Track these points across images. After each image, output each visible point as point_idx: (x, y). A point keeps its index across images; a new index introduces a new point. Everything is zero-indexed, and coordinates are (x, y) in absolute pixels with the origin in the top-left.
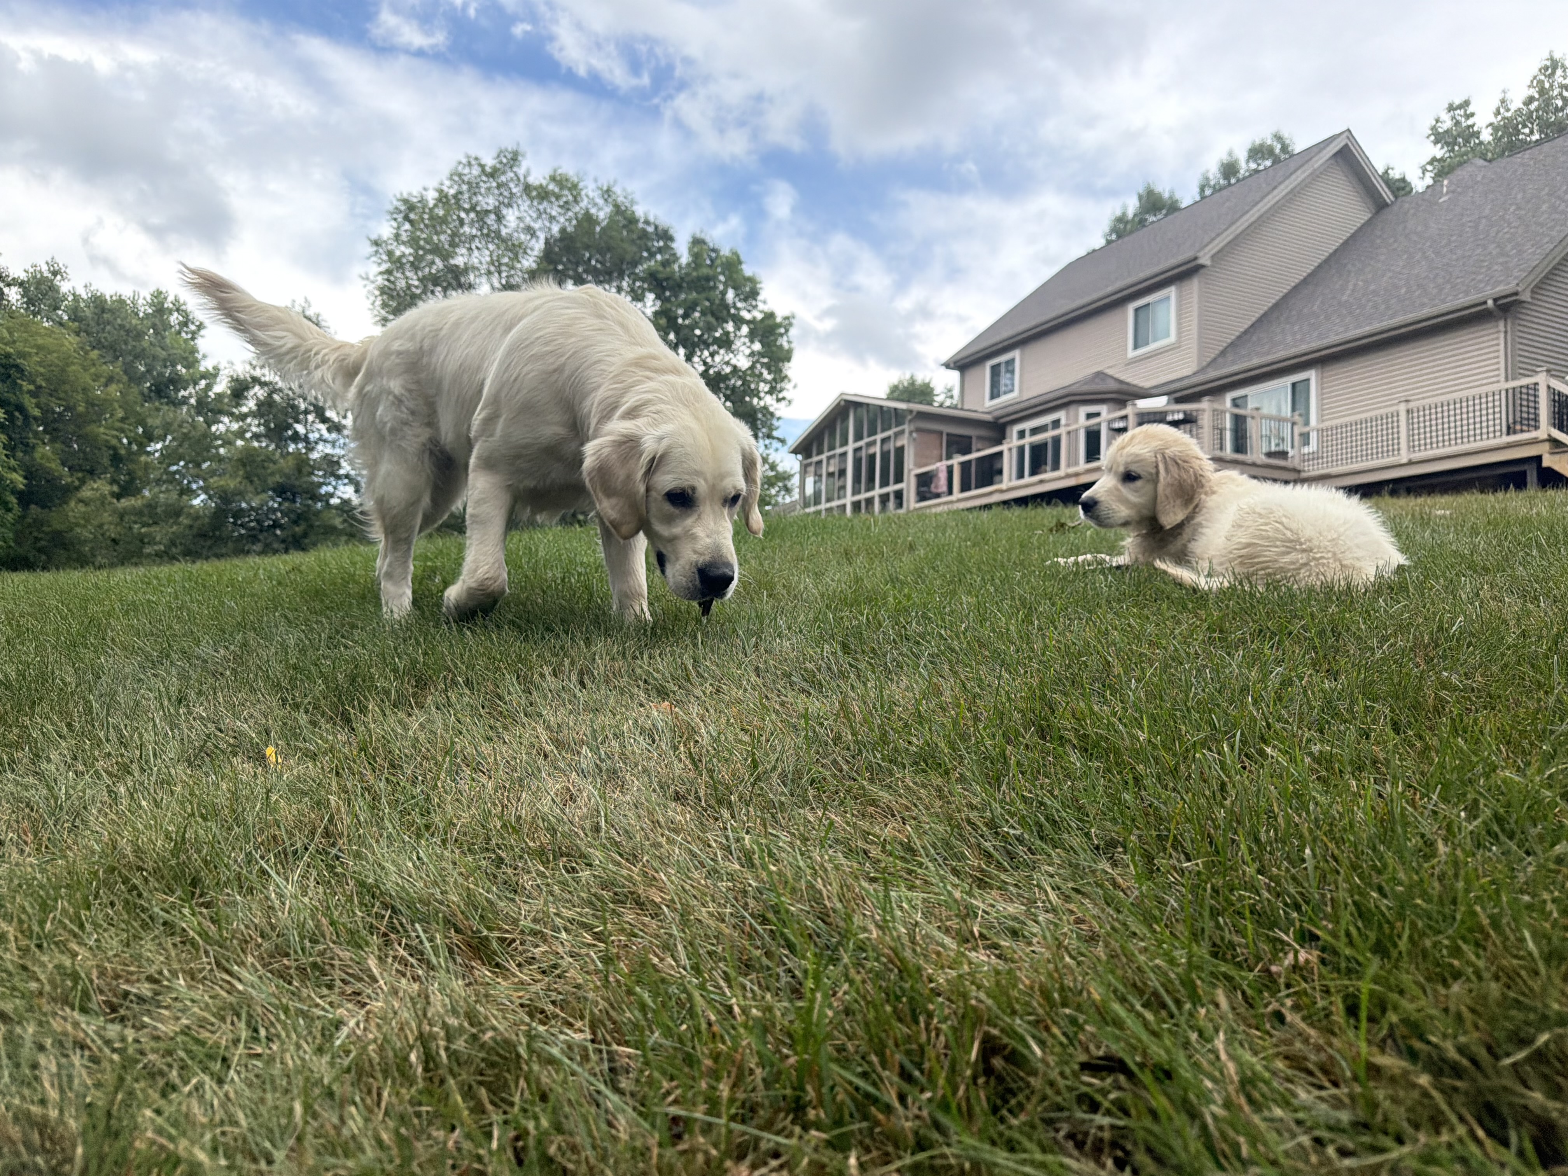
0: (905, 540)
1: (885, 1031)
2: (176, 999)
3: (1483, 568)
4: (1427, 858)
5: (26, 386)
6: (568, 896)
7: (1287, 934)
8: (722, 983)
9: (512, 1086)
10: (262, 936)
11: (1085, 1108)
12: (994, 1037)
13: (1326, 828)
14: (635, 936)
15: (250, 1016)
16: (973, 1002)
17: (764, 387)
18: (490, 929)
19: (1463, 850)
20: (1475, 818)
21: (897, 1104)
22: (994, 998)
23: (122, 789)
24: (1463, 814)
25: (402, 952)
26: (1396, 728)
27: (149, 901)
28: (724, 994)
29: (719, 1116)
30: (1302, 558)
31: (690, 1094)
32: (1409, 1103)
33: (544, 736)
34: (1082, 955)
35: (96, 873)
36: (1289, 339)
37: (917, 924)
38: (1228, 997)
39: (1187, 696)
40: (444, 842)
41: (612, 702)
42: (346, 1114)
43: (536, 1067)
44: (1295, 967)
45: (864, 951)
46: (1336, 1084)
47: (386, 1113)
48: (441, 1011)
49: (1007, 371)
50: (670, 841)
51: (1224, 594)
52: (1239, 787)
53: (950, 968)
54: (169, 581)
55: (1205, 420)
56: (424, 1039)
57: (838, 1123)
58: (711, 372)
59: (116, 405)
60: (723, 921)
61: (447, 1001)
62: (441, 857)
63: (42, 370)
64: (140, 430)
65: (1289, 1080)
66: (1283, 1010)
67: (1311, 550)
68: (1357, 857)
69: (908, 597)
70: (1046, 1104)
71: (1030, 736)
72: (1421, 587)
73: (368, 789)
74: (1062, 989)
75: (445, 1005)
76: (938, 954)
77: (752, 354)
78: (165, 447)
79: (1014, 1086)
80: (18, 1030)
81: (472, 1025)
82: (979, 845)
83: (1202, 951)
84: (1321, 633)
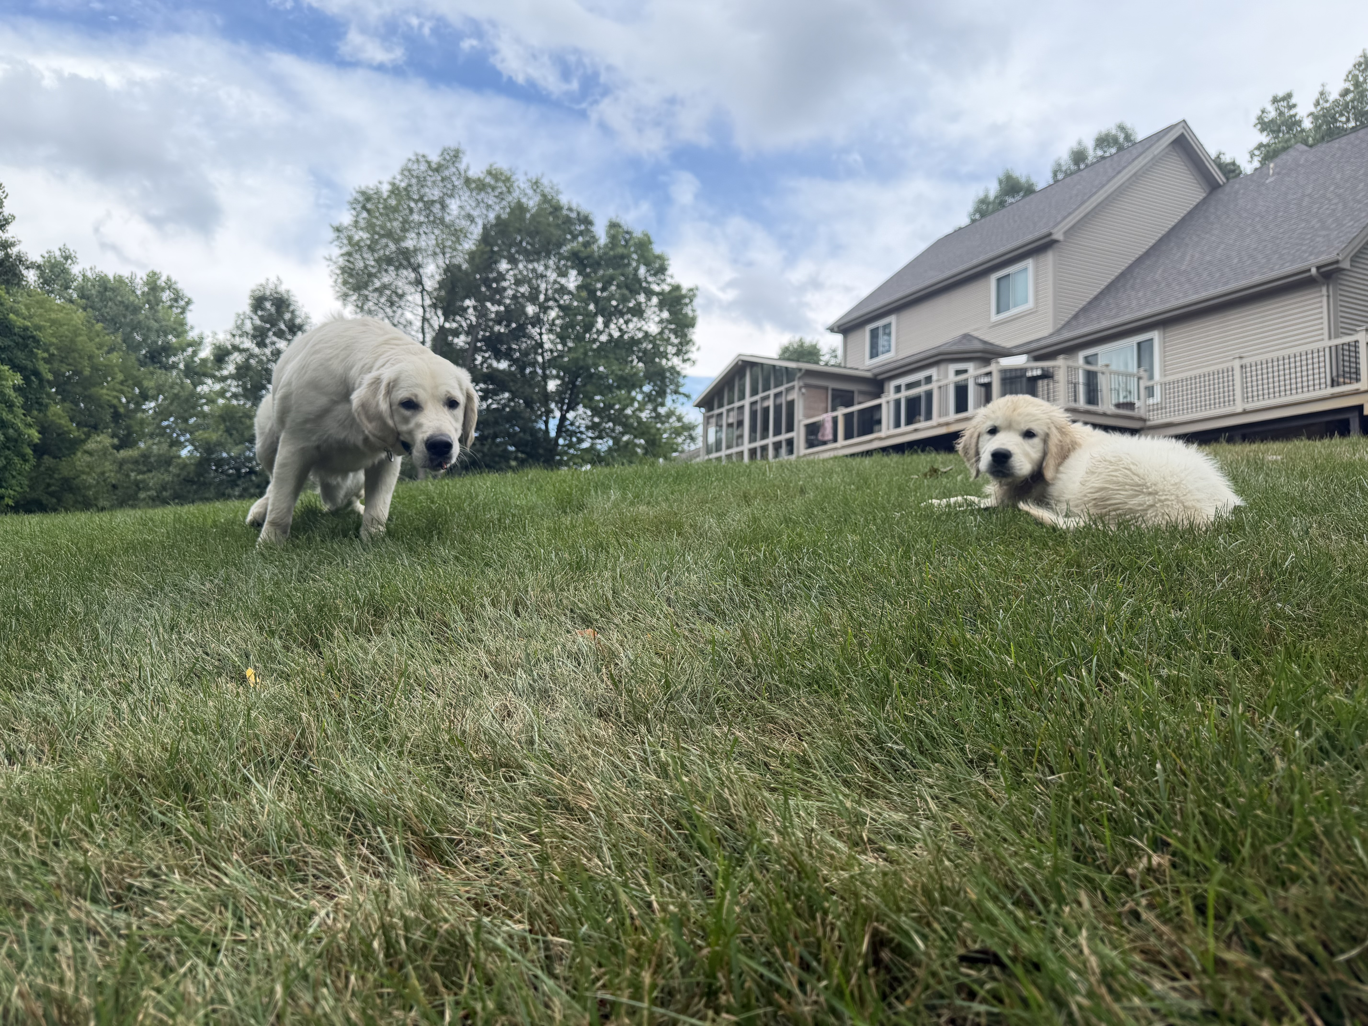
0: (796, 484)
1: (787, 925)
2: (172, 891)
3: (1312, 509)
4: (1267, 772)
5: (41, 354)
6: (508, 803)
7: (1141, 841)
8: (643, 882)
9: (462, 970)
10: (245, 836)
11: (963, 995)
12: (883, 933)
13: (1174, 744)
14: (565, 838)
15: (236, 907)
16: (864, 901)
17: (671, 350)
18: (441, 831)
19: (1298, 765)
20: (1309, 736)
21: (797, 991)
22: (883, 897)
23: (125, 705)
24: (1297, 733)
25: (365, 851)
26: (1236, 653)
27: (148, 805)
28: (644, 891)
29: (641, 999)
30: (1149, 500)
31: (617, 981)
32: (1254, 994)
33: (485, 659)
34: (959, 858)
35: (103, 780)
36: (1134, 303)
37: (813, 830)
38: (1089, 896)
39: (1049, 626)
40: (400, 753)
41: (543, 629)
42: (319, 995)
43: (482, 955)
44: (1149, 870)
45: (766, 853)
46: (1187, 976)
47: (353, 994)
48: (400, 904)
49: (885, 334)
50: (595, 754)
51: (1079, 534)
52: (1096, 708)
53: (843, 869)
54: (162, 522)
55: (1061, 376)
56: (385, 929)
57: (746, 1007)
58: (626, 337)
59: (116, 369)
60: (642, 826)
61: (405, 894)
62: (398, 768)
63: (54, 340)
64: (137, 391)
65: (1145, 972)
66: (1139, 909)
67: (1156, 493)
68: (1202, 771)
69: (800, 535)
70: (929, 992)
71: (910, 661)
72: (1255, 527)
73: (333, 706)
74: (942, 888)
75: (402, 898)
76: (832, 857)
77: (661, 321)
78: (158, 406)
79: (900, 975)
80: (40, 918)
81: (426, 916)
82: (866, 758)
83: (1066, 854)
84: (1167, 568)
